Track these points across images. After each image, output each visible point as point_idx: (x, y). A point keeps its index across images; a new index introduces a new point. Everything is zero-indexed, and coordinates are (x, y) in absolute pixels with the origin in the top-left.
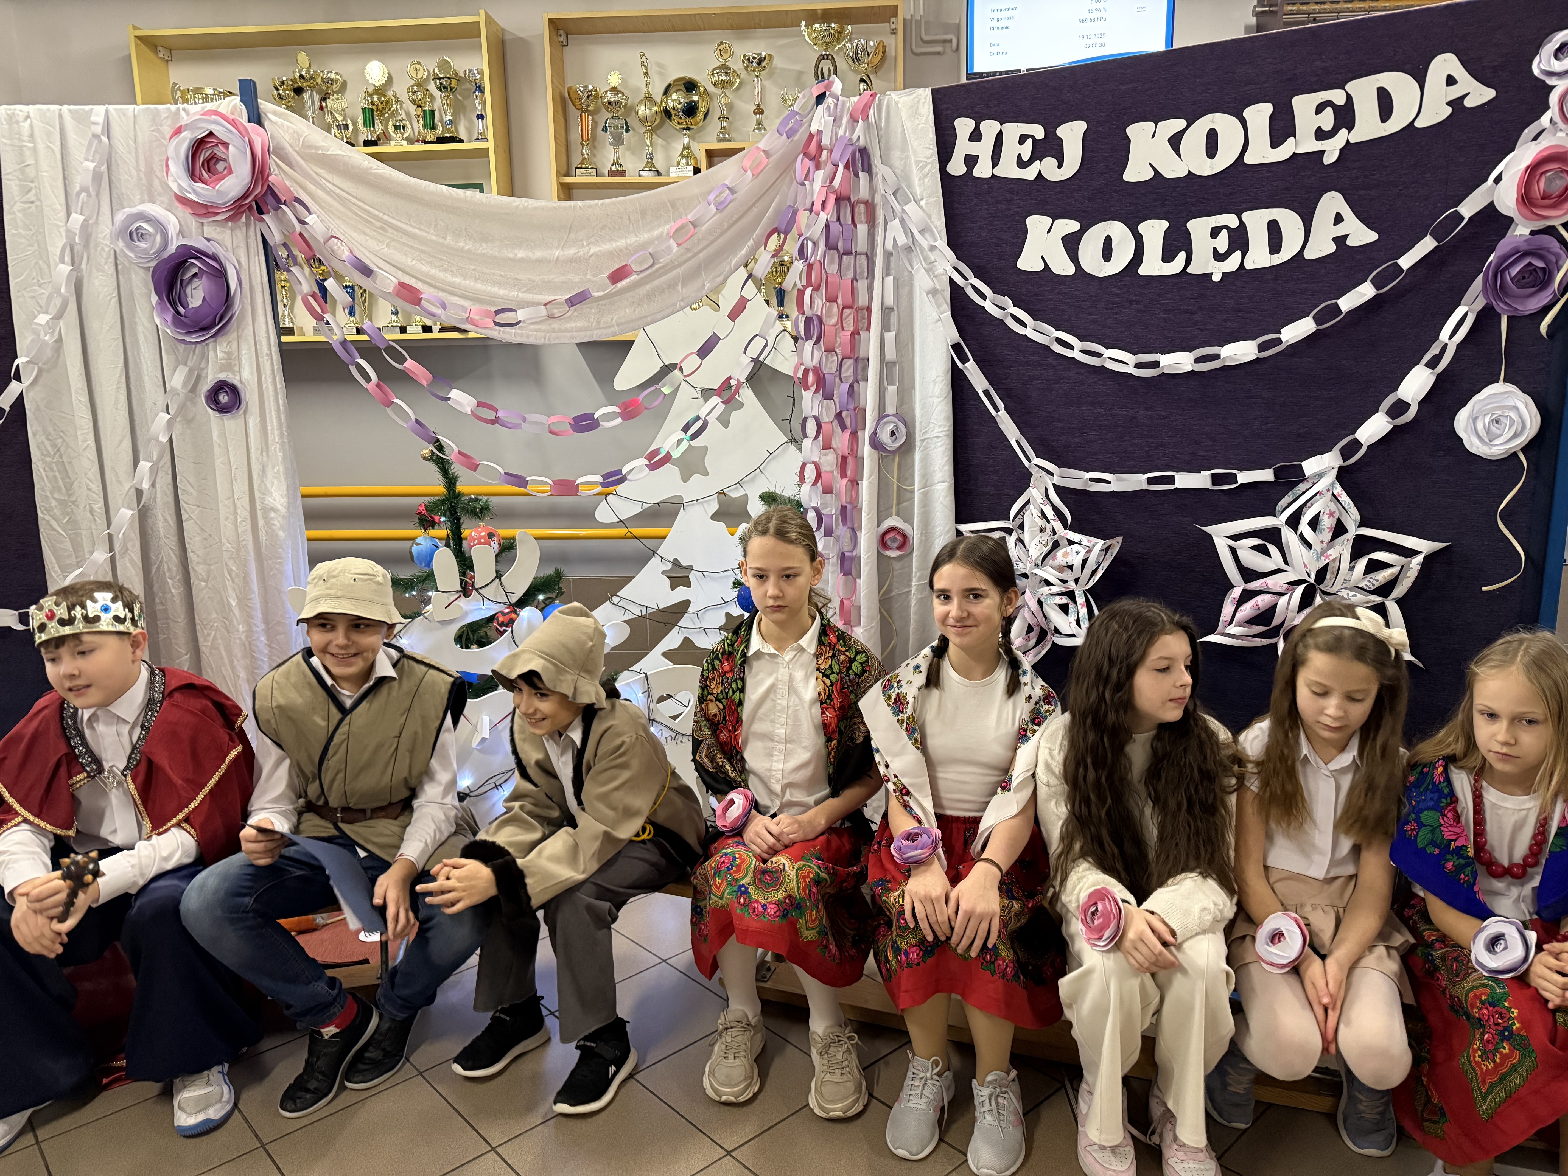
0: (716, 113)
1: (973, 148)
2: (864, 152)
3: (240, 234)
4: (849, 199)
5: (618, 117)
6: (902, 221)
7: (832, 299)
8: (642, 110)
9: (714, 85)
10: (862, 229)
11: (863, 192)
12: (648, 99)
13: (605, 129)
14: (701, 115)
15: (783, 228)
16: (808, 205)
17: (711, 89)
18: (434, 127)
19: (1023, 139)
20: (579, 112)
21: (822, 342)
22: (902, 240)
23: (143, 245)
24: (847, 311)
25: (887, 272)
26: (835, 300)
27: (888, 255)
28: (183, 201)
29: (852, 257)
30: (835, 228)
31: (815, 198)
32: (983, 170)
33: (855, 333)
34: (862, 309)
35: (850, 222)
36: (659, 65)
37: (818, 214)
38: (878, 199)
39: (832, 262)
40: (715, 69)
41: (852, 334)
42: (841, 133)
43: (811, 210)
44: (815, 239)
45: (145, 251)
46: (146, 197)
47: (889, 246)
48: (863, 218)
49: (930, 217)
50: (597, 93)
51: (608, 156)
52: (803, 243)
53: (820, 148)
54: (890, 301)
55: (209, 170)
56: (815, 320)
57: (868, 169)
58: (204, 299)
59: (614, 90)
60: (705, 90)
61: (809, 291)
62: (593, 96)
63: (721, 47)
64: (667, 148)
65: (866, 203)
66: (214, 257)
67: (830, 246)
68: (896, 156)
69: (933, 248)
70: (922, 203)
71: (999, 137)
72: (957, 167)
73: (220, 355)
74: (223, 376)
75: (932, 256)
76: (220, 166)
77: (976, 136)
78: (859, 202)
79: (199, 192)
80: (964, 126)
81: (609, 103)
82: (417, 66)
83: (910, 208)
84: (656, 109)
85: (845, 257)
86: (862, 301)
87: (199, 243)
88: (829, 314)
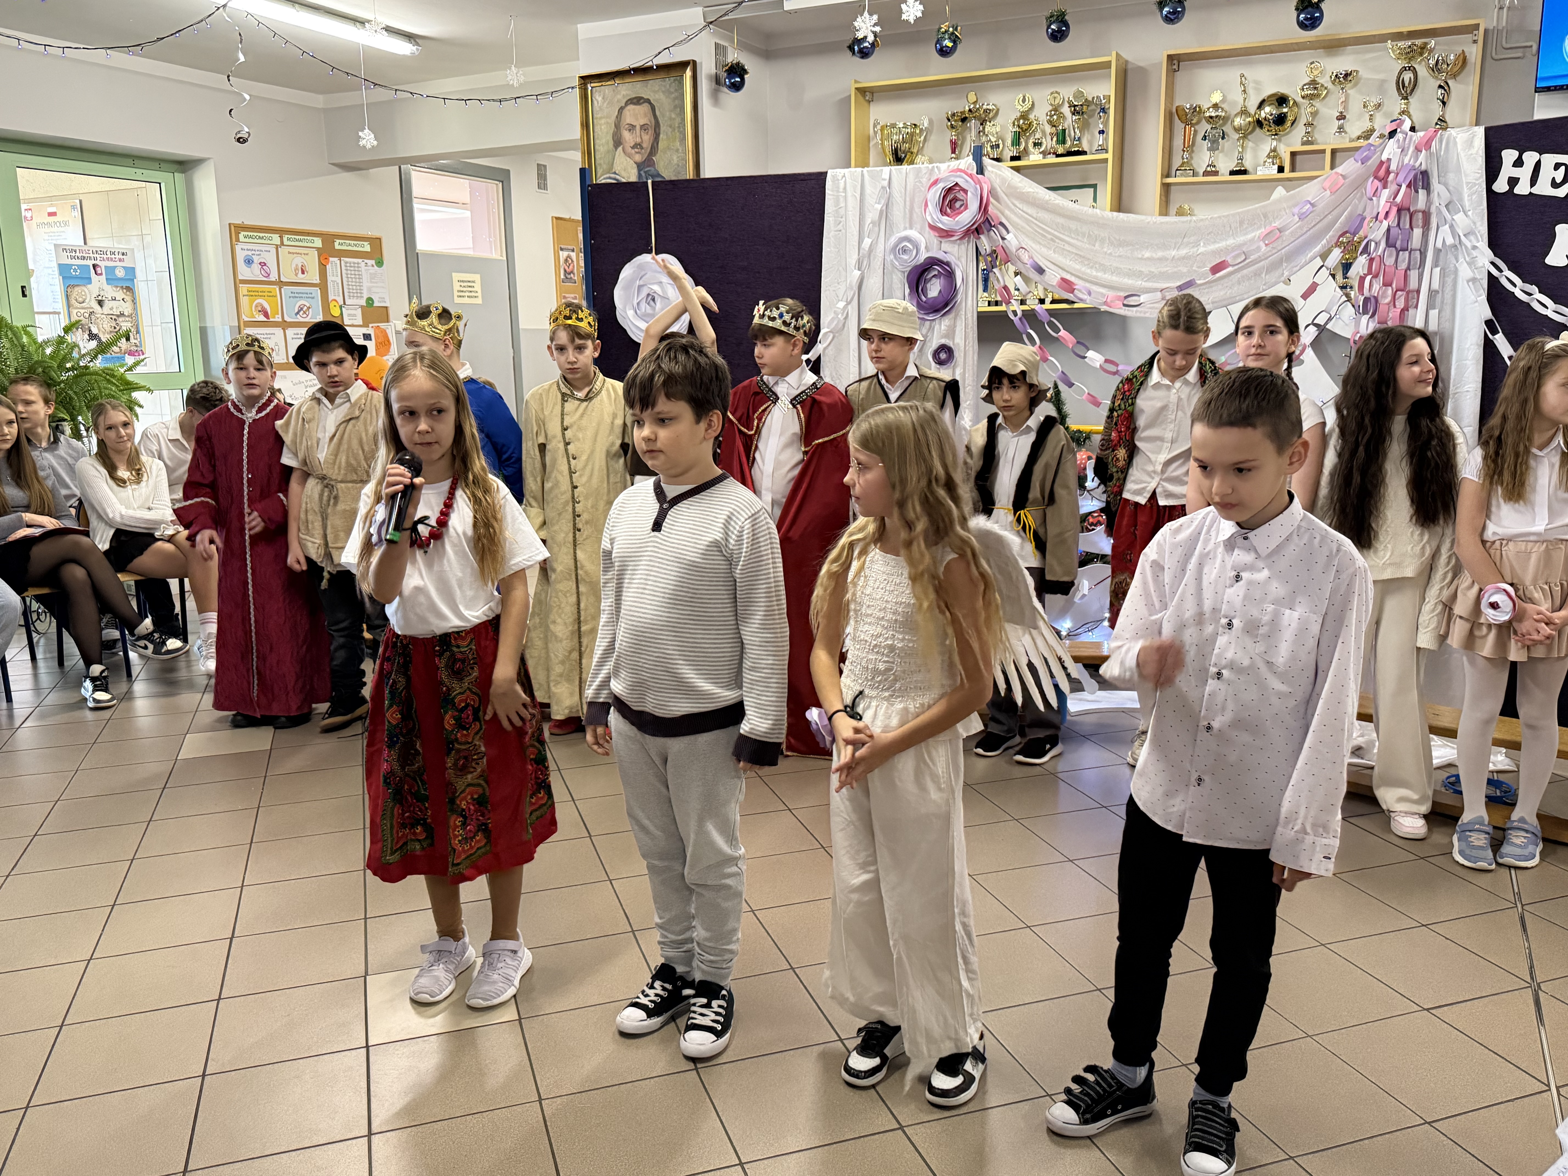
0: (1303, 120)
1: (1516, 172)
2: (1425, 174)
3: (963, 247)
4: (1409, 209)
5: (1216, 128)
6: (1452, 227)
7: (1387, 284)
8: (1238, 121)
9: (1303, 97)
10: (1417, 232)
11: (1421, 204)
12: (1244, 112)
13: (1204, 138)
14: (1289, 124)
15: (1352, 231)
16: (1375, 214)
17: (1299, 99)
18: (1064, 142)
19: (1557, 166)
20: (1183, 125)
21: (1376, 316)
22: (1450, 241)
23: (905, 257)
24: (1399, 293)
25: (1436, 264)
26: (1391, 285)
27: (1437, 252)
28: (933, 228)
29: (1407, 253)
30: (1394, 231)
31: (1380, 210)
32: (1522, 189)
33: (1405, 309)
34: (1413, 291)
35: (1408, 226)
36: (1257, 82)
37: (1381, 222)
38: (1433, 209)
39: (1390, 256)
40: (1305, 85)
41: (1403, 311)
42: (1406, 161)
43: (1377, 219)
44: (1377, 240)
45: (906, 261)
46: (907, 225)
47: (1439, 245)
48: (1420, 223)
49: (1474, 223)
50: (1200, 110)
51: (1203, 158)
52: (1367, 243)
53: (1388, 172)
54: (1436, 285)
55: (950, 208)
56: (1373, 300)
57: (1427, 187)
58: (940, 291)
59: (1216, 106)
60: (1295, 102)
61: (1369, 278)
62: (1197, 110)
63: (1312, 66)
64: (1255, 150)
65: (1424, 212)
66: (948, 264)
67: (1390, 244)
68: (1451, 177)
69: (1475, 248)
70: (1470, 213)
71: (1538, 165)
72: (1501, 186)
73: (943, 327)
74: (943, 341)
75: (1475, 253)
76: (958, 204)
77: (1519, 163)
78: (1416, 211)
79: (946, 222)
80: (1509, 156)
81: (1211, 117)
82: (1056, 95)
83: (1459, 217)
84: (1250, 119)
85: (1401, 253)
86: (1413, 284)
87: (940, 255)
88: (1384, 296)
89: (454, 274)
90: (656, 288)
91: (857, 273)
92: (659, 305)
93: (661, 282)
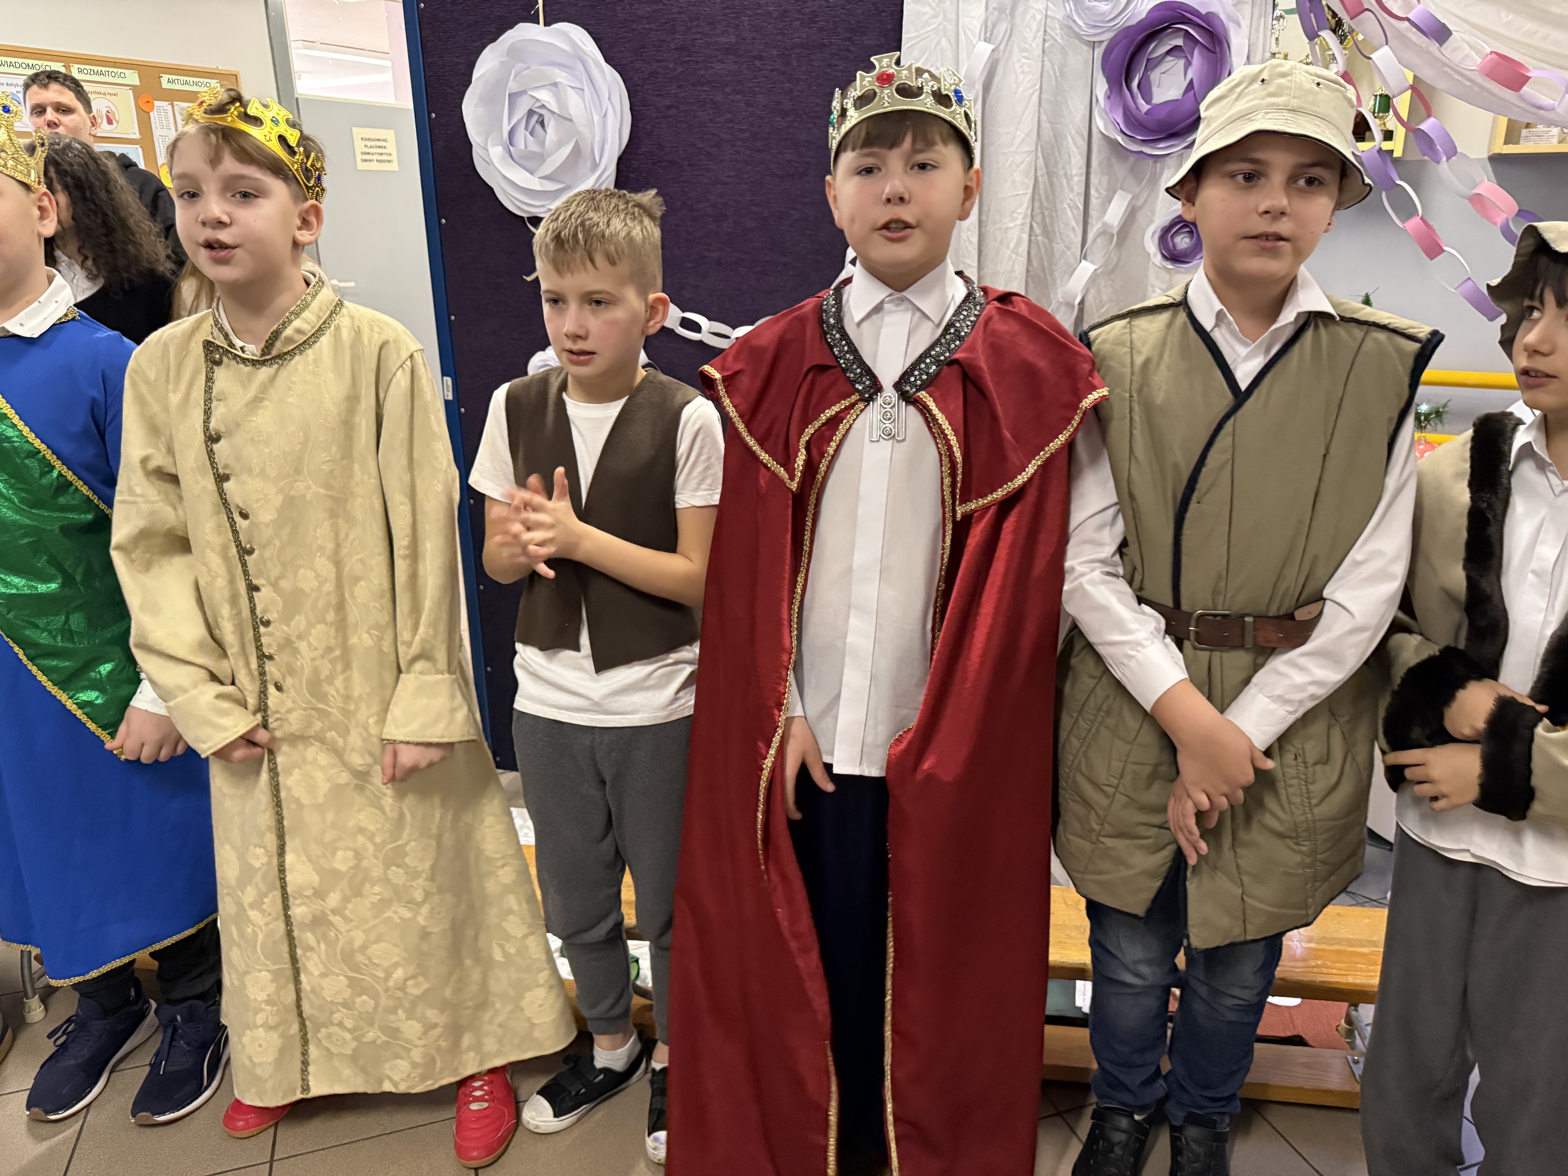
23: (1103, 6)
45: (1102, 18)
66: (1210, 19)
89: (355, 130)
90: (545, 96)
91: (984, 49)
92: (552, 133)
93: (555, 84)
